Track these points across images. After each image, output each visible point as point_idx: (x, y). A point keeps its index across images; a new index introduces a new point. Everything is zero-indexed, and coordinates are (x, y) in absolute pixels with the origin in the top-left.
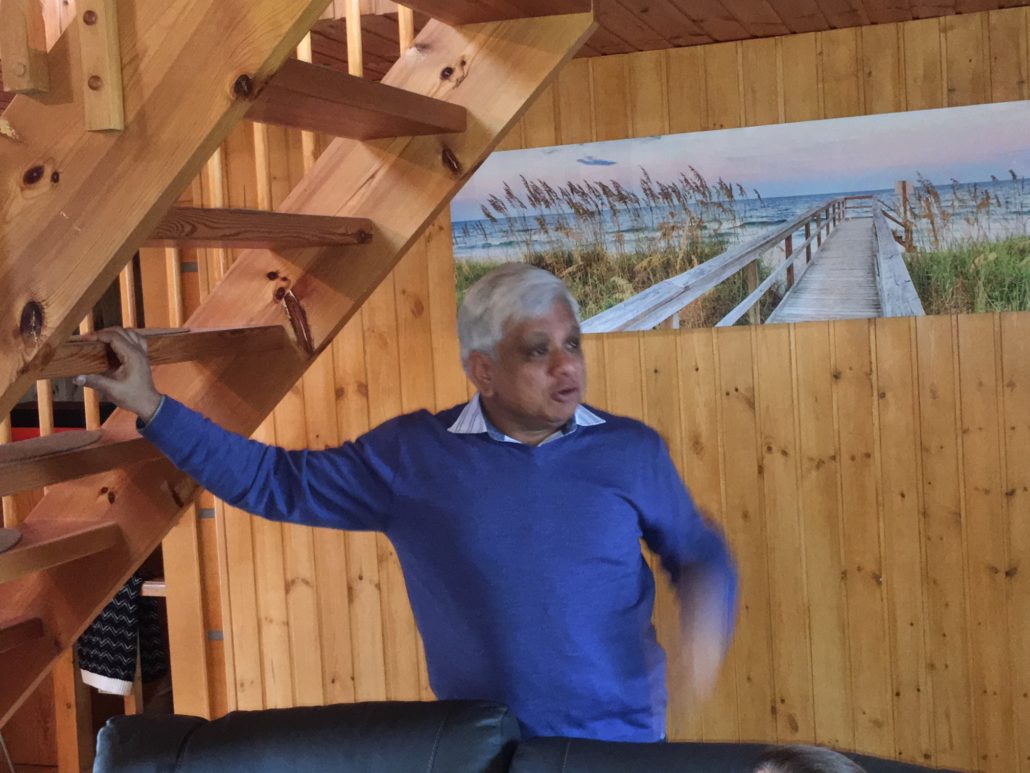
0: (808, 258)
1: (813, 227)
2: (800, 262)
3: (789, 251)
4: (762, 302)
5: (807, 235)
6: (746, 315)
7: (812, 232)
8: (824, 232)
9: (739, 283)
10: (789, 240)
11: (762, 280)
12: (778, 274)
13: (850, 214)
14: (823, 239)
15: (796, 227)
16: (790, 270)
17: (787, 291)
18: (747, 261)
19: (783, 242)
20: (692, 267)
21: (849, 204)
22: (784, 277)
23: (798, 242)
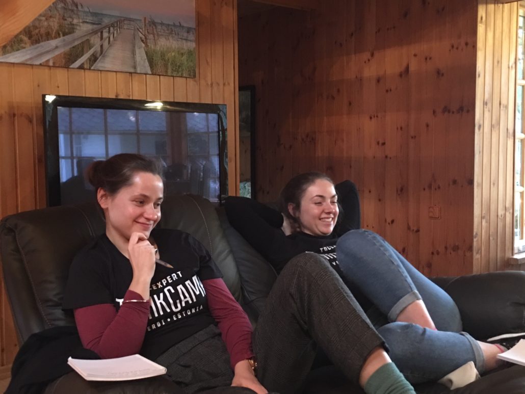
0: (109, 43)
1: (112, 29)
2: (106, 44)
3: (102, 38)
4: (90, 59)
5: (109, 32)
6: (83, 64)
7: (111, 32)
8: (115, 32)
9: (80, 49)
10: (102, 33)
11: (90, 49)
12: (96, 48)
13: (125, 27)
14: (115, 35)
15: (105, 27)
16: (102, 46)
17: (100, 55)
18: (84, 39)
19: (99, 34)
20: (60, 37)
21: (126, 22)
22: (99, 49)
23: (105, 35)
